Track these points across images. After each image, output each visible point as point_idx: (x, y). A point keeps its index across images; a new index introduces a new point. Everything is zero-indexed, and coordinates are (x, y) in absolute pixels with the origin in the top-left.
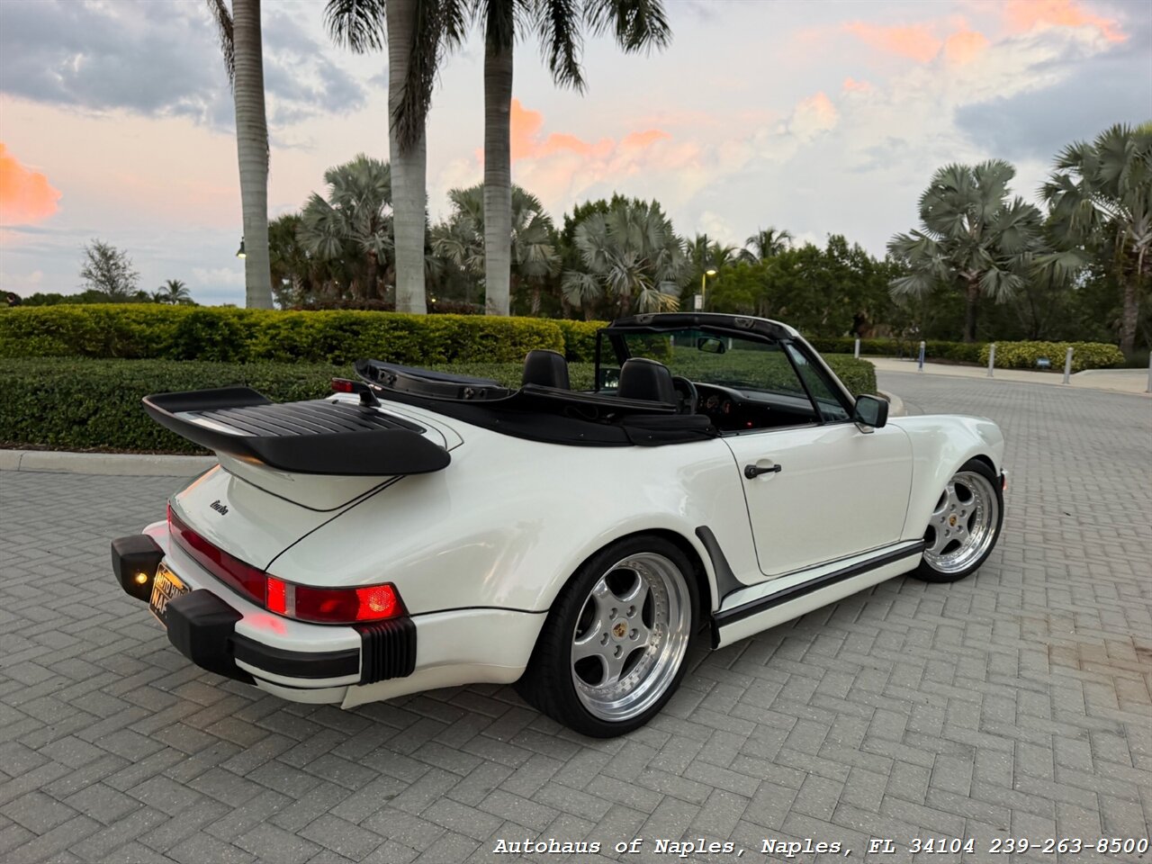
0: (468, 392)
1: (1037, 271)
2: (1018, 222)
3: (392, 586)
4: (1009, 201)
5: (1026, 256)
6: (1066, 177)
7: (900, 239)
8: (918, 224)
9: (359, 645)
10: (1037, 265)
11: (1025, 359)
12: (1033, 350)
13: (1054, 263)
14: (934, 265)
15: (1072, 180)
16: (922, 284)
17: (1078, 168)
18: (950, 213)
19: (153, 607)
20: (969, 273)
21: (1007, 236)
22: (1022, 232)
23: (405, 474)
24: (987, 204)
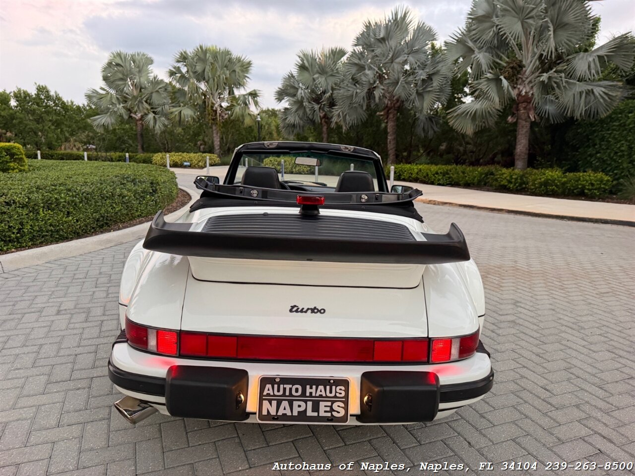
1: (173, 116)
2: (160, 88)
4: (151, 76)
5: (166, 108)
6: (179, 67)
7: (93, 92)
8: (103, 84)
10: (172, 113)
11: (177, 162)
12: (181, 157)
13: (180, 112)
14: (118, 109)
15: (182, 69)
16: (111, 120)
17: (185, 64)
18: (121, 79)
20: (136, 115)
21: (154, 95)
22: (163, 94)
24: (141, 77)
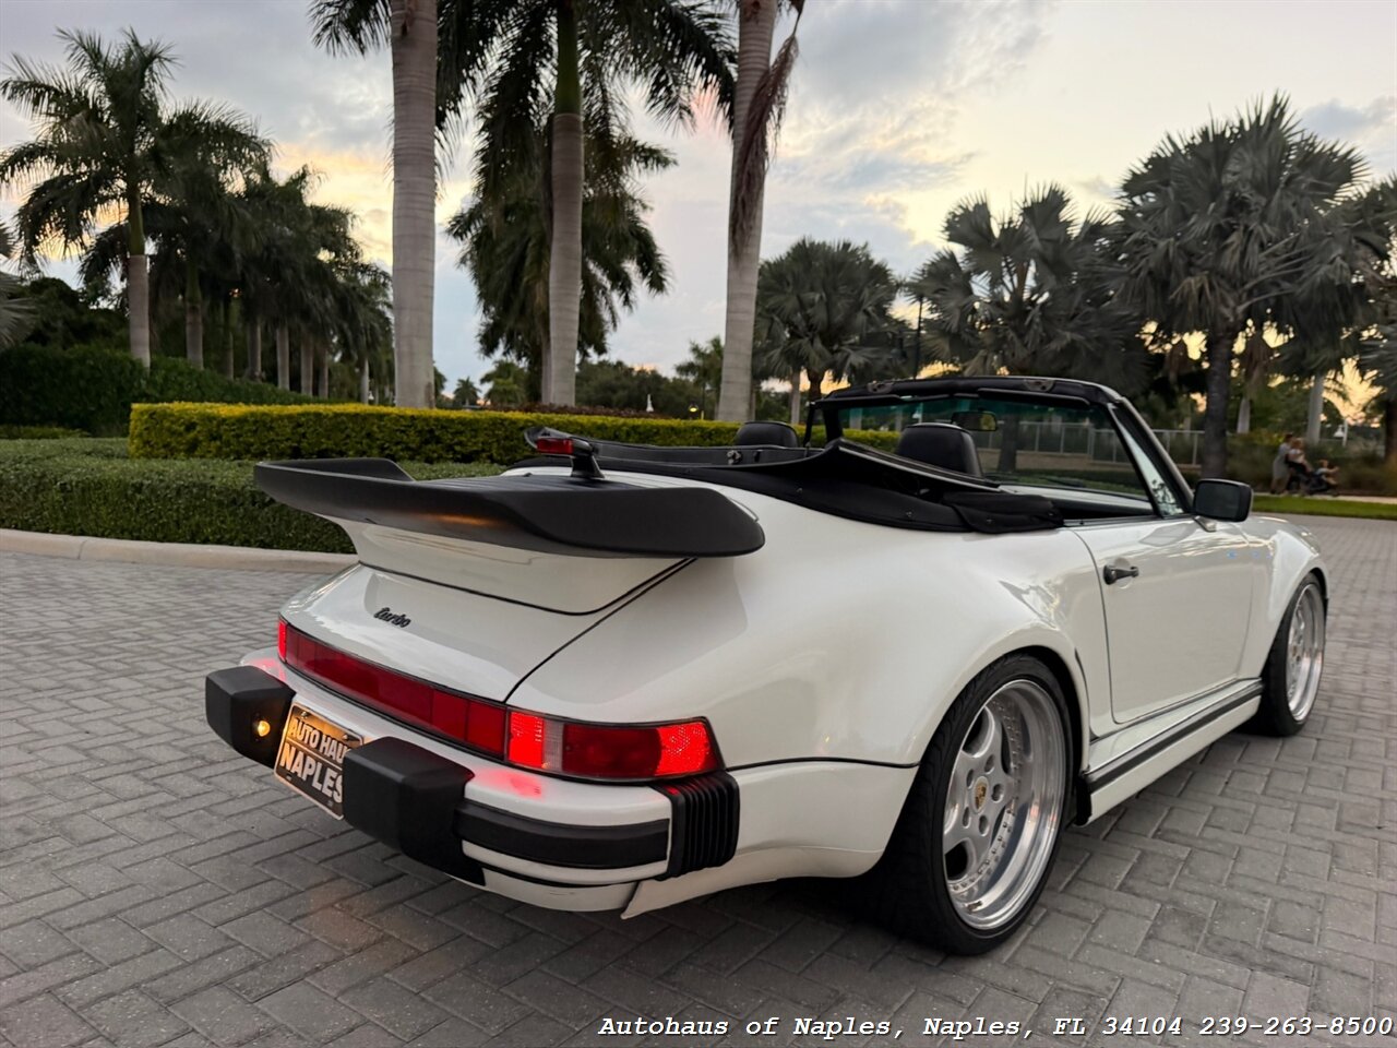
0: (734, 456)
3: (704, 722)
9: (668, 815)
19: (283, 772)
23: (697, 555)
